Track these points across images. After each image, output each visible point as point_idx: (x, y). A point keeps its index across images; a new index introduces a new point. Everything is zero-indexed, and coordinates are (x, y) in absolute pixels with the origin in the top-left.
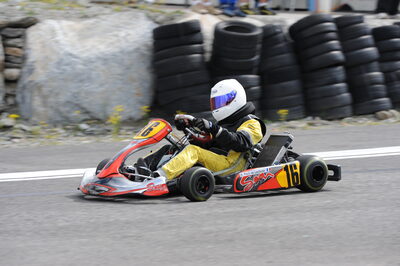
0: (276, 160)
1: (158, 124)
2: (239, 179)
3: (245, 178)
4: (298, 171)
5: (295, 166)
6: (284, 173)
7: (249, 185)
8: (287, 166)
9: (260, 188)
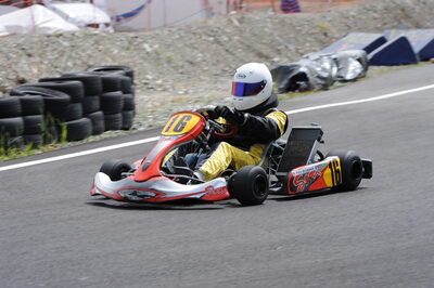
1: (191, 117)
2: (292, 178)
3: (297, 177)
4: (339, 167)
5: (337, 162)
6: (329, 170)
7: (301, 186)
8: (331, 162)
9: (311, 189)
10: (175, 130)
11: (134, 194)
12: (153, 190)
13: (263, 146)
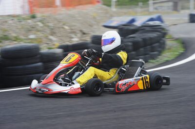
0: (136, 75)
1: (74, 55)
2: (118, 85)
3: (121, 84)
4: (148, 80)
5: (147, 78)
6: (141, 81)
8: (143, 78)
9: (129, 90)
10: (66, 61)
11: (40, 90)
12: (47, 88)
13: (117, 69)
